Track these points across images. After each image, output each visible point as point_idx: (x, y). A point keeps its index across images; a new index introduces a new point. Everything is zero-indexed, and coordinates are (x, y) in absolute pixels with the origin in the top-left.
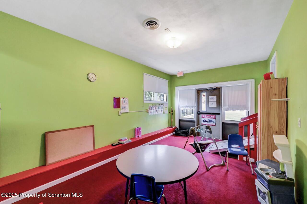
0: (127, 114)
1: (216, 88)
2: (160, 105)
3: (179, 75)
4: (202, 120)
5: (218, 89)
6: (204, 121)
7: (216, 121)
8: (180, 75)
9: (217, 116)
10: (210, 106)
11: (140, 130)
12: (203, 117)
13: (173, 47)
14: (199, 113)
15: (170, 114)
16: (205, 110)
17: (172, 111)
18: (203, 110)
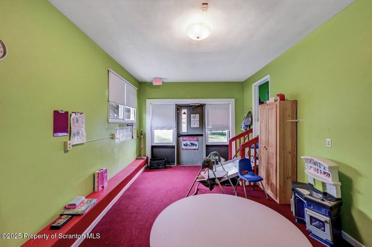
0: (82, 146)
1: (199, 105)
2: (128, 126)
3: (156, 83)
4: (183, 144)
5: (201, 107)
6: (185, 145)
7: (198, 144)
8: (158, 84)
9: (200, 138)
10: (193, 126)
11: (106, 175)
12: (184, 140)
13: (198, 38)
14: (179, 135)
15: (138, 138)
16: (186, 131)
17: (142, 134)
18: (183, 131)
